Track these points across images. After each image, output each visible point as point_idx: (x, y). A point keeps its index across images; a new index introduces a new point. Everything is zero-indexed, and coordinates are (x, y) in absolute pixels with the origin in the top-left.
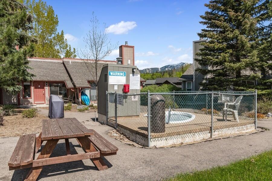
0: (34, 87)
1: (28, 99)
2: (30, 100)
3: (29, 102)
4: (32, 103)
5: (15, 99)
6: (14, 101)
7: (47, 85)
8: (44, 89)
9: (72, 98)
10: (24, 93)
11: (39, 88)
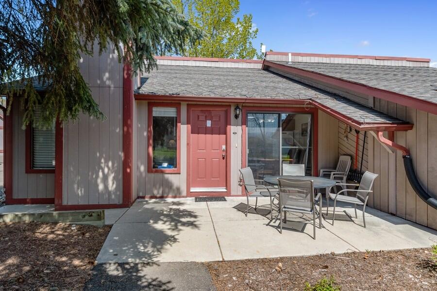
0: (189, 126)
1: (166, 176)
2: (173, 178)
3: (168, 185)
4: (178, 189)
5: (113, 175)
6: (106, 187)
7: (236, 117)
8: (225, 133)
9: (341, 179)
10: (151, 149)
11: (206, 131)
